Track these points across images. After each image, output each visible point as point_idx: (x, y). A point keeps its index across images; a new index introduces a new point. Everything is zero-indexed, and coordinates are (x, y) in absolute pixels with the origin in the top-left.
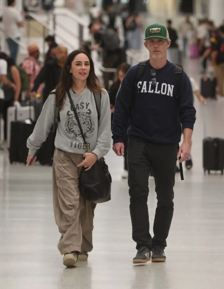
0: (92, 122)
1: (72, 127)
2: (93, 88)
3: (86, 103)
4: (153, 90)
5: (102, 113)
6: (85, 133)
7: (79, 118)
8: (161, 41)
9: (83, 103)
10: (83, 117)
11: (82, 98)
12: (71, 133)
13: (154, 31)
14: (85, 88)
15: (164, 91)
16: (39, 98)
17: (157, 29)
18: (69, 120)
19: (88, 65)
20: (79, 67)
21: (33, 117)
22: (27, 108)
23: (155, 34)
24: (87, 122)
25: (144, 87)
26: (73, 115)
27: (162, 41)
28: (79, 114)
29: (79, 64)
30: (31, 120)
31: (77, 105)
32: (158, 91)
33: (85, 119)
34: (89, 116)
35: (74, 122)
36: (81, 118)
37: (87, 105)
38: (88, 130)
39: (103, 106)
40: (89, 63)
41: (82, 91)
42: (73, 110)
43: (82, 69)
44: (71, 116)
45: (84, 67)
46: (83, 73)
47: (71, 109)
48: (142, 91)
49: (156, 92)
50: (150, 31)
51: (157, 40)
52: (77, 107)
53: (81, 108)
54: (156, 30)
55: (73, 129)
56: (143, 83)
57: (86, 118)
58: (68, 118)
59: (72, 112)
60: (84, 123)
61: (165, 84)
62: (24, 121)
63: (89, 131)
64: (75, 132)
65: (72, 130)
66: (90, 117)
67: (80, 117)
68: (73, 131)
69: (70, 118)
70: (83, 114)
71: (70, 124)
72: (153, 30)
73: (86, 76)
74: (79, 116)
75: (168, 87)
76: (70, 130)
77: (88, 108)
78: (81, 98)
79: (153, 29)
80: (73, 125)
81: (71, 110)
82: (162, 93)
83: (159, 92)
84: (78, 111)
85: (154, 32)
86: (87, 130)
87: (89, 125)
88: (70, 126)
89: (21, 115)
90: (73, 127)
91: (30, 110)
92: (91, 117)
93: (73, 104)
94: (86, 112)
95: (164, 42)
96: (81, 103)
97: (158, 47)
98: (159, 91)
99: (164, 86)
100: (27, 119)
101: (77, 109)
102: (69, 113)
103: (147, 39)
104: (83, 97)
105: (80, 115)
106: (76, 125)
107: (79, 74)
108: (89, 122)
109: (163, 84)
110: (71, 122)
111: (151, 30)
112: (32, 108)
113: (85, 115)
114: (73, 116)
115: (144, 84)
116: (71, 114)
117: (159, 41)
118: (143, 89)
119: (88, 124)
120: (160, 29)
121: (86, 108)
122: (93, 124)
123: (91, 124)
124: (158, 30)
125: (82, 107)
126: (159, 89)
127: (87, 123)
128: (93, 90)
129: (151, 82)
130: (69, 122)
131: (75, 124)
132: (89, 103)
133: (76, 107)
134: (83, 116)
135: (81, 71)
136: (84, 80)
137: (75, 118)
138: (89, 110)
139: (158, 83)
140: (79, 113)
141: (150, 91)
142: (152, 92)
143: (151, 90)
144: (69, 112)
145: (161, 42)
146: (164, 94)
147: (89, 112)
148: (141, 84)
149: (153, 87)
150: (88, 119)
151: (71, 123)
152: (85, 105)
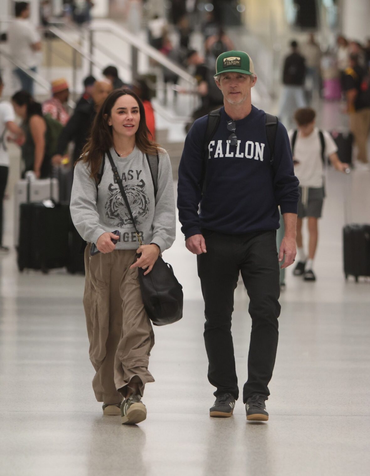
0: (147, 200)
1: (116, 209)
2: (146, 147)
3: (137, 171)
4: (232, 153)
5: (160, 185)
6: (136, 217)
7: (127, 195)
8: (241, 77)
9: (132, 171)
10: (132, 193)
11: (130, 163)
12: (115, 218)
13: (230, 61)
14: (134, 148)
15: (249, 154)
16: (66, 165)
17: (235, 58)
18: (112, 198)
19: (137, 112)
20: (123, 117)
21: (56, 196)
22: (46, 182)
23: (233, 66)
24: (139, 199)
25: (219, 150)
26: (117, 190)
27: (243, 77)
28: (126, 188)
29: (122, 111)
30: (53, 201)
31: (124, 174)
32: (240, 154)
33: (136, 196)
34: (141, 191)
35: (120, 200)
36: (130, 194)
37: (138, 174)
38: (141, 211)
39: (162, 175)
40: (138, 110)
41: (129, 153)
42: (117, 183)
43: (128, 120)
44: (114, 192)
45: (131, 116)
46: (129, 126)
47: (114, 180)
48: (216, 156)
49: (238, 155)
50: (224, 62)
51: (235, 75)
52: (124, 178)
53: (129, 179)
54: (233, 61)
55: (118, 212)
56: (216, 144)
57: (138, 194)
58: (111, 195)
59: (116, 186)
60: (135, 202)
61: (251, 143)
62: (41, 203)
63: (143, 213)
64: (121, 215)
65: (116, 214)
66: (143, 192)
67: (128, 193)
68: (118, 216)
69: (113, 195)
70: (133, 187)
71: (114, 205)
72: (228, 61)
73: (135, 130)
74: (127, 191)
75: (255, 146)
76: (112, 214)
77: (139, 178)
78: (128, 163)
79: (229, 59)
80: (117, 205)
81: (115, 183)
82: (248, 157)
83: (242, 156)
84: (124, 183)
85: (230, 64)
86: (139, 213)
87: (143, 204)
88: (114, 208)
89: (37, 193)
90: (118, 208)
91: (51, 185)
92: (145, 192)
93: (117, 173)
94: (136, 185)
95: (245, 79)
96: (129, 171)
97: (236, 86)
98: (242, 154)
99: (250, 145)
100: (47, 199)
101: (124, 181)
102: (112, 187)
103: (220, 74)
104: (131, 161)
105: (128, 189)
106: (123, 205)
107: (124, 127)
108: (142, 200)
109: (248, 143)
110: (114, 200)
111: (225, 60)
112: (55, 182)
113: (135, 189)
114: (117, 192)
115: (218, 144)
116: (114, 189)
117: (237, 78)
118: (217, 151)
119: (141, 203)
120: (239, 59)
121: (137, 178)
122: (148, 202)
123: (146, 202)
124: (236, 60)
125: (130, 177)
126: (242, 150)
127: (140, 201)
128: (146, 151)
129: (230, 141)
130: (111, 201)
131: (121, 204)
132: (141, 171)
133: (121, 178)
134: (133, 191)
135: (126, 123)
136: (131, 136)
137: (120, 194)
138: (142, 181)
139: (239, 142)
140: (126, 186)
141: (227, 155)
142: (232, 155)
143: (230, 153)
144: (111, 185)
145: (241, 79)
146: (251, 157)
147: (141, 184)
148: (213, 144)
149: (233, 149)
150: (141, 195)
151: (114, 203)
152: (135, 174)
